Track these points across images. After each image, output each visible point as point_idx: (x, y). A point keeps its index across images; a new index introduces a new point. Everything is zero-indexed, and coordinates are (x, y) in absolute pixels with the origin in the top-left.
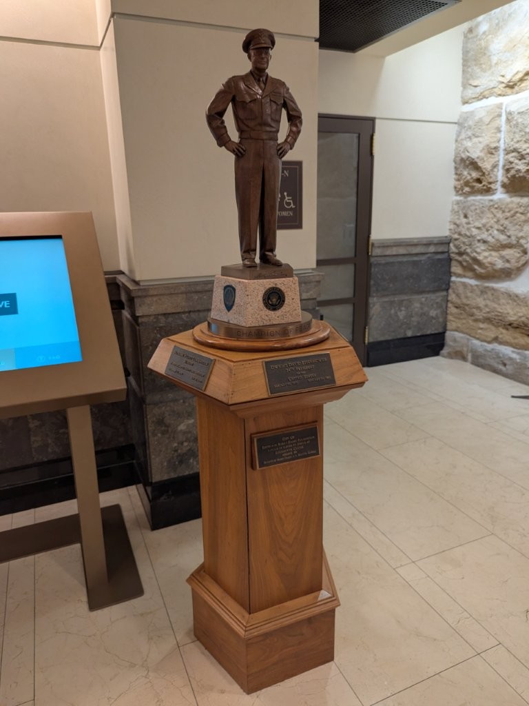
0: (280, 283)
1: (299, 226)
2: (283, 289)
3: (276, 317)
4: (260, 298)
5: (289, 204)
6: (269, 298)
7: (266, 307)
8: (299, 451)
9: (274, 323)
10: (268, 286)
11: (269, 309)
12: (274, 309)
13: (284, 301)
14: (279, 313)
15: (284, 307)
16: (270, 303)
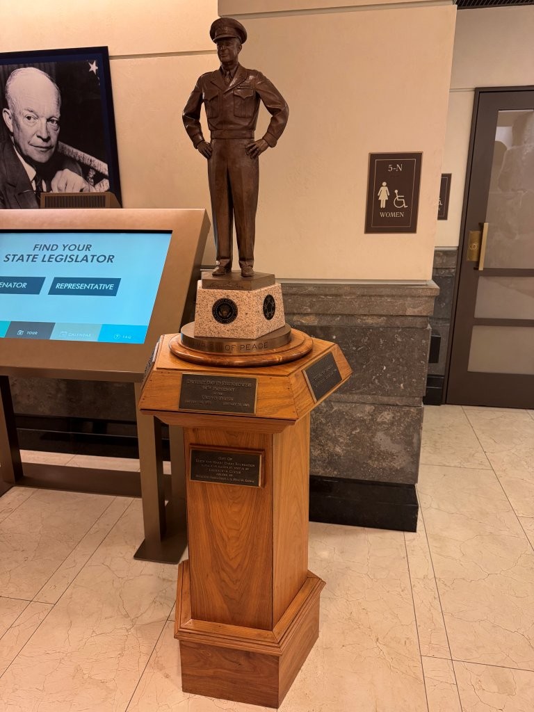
0: (233, 295)
1: (413, 229)
2: (235, 301)
3: (224, 330)
4: (210, 308)
5: (400, 203)
6: (219, 310)
7: (216, 318)
8: (236, 476)
9: (223, 336)
10: (219, 297)
11: (218, 321)
12: (224, 322)
13: (236, 315)
14: (229, 326)
15: (235, 321)
16: (221, 314)
